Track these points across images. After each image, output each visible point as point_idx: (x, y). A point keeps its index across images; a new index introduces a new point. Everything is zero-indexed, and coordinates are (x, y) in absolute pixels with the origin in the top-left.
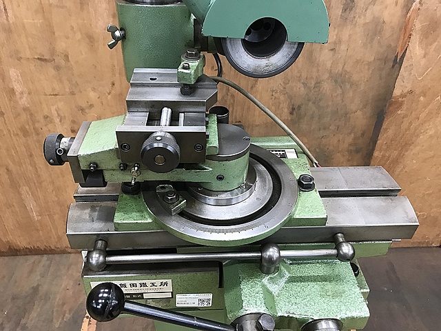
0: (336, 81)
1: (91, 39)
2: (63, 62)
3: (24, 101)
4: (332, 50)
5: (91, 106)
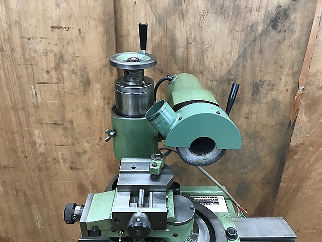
1: (88, 112)
2: (69, 126)
3: (41, 149)
4: (246, 118)
5: (85, 152)
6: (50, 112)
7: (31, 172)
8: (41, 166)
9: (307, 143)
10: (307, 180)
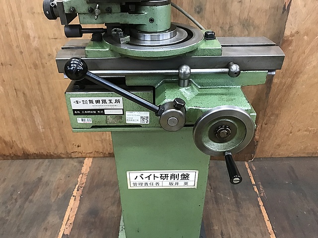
0: (244, 25)
3: (35, 44)
4: (240, 2)
7: (28, 69)
9: (302, 32)
10: (301, 75)
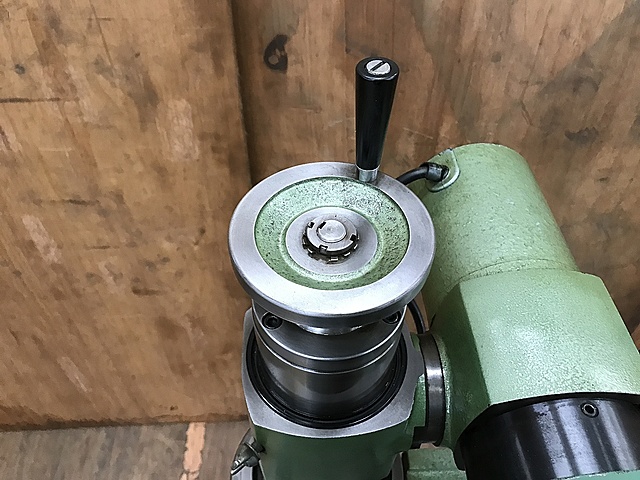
0: (599, 225)
1: (161, 171)
2: (114, 205)
3: (53, 256)
4: (602, 180)
5: (166, 260)
6: (53, 175)
7: (39, 301)
8: (61, 289)
